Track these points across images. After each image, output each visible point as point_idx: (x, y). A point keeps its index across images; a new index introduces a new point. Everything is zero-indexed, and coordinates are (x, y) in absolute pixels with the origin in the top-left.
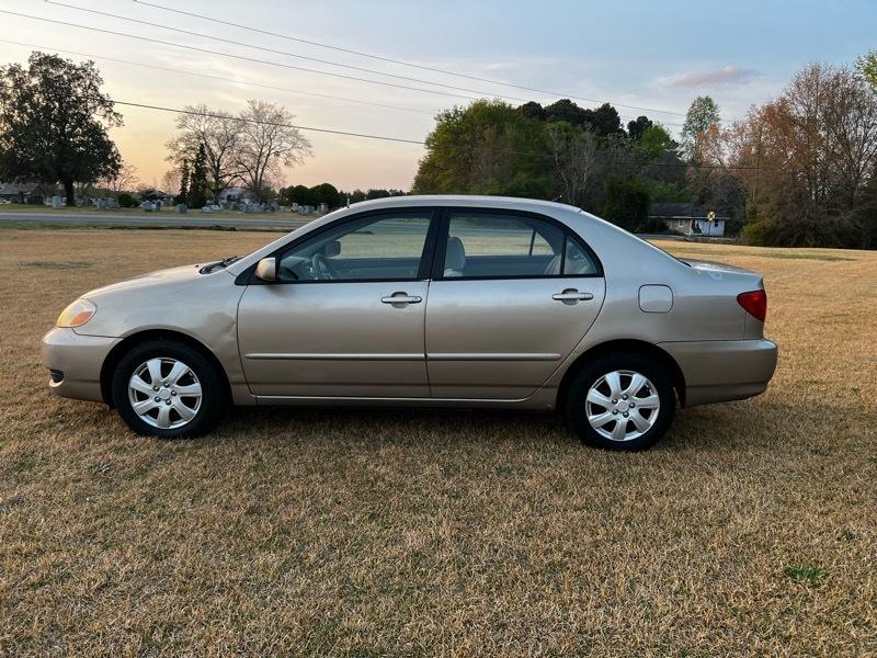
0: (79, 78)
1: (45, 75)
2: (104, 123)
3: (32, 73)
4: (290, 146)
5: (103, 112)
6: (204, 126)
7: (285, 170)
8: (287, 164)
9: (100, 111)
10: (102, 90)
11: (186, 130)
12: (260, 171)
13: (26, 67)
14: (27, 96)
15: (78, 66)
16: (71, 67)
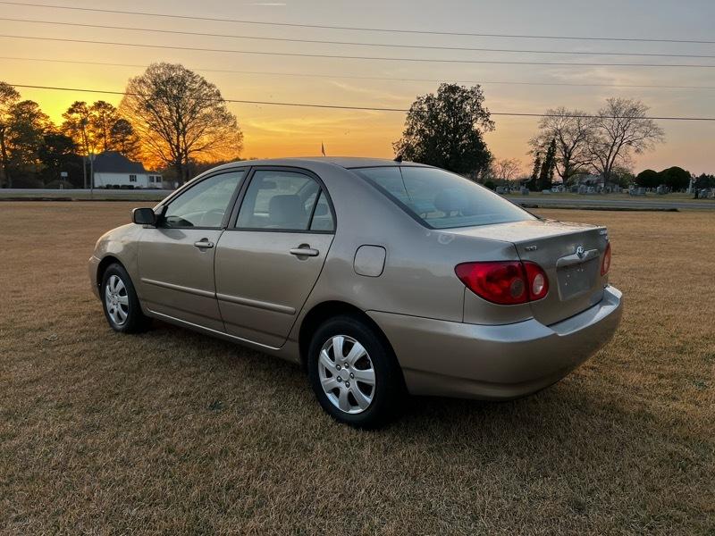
0: (468, 98)
1: (447, 99)
2: (482, 129)
3: (440, 99)
4: (641, 135)
5: (482, 122)
6: (561, 124)
7: (635, 156)
8: (638, 151)
9: (480, 121)
10: (483, 106)
11: (546, 129)
12: (611, 160)
13: (436, 96)
14: (434, 117)
15: (469, 90)
16: (464, 92)
